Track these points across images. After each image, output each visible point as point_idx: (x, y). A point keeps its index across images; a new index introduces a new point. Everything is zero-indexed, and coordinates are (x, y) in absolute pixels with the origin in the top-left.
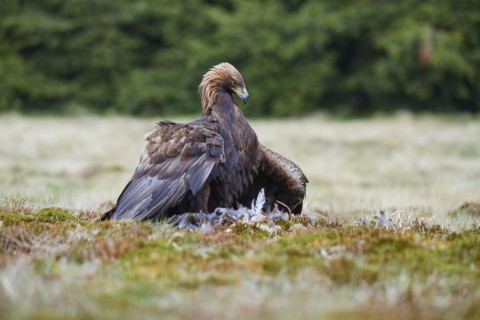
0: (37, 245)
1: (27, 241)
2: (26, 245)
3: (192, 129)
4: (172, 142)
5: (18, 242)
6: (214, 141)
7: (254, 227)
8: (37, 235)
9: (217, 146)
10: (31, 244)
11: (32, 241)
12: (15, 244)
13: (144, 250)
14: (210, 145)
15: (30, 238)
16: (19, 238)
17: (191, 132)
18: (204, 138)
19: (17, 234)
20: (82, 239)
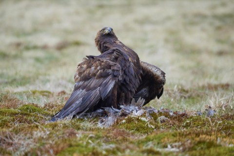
0: (16, 141)
1: (11, 138)
2: (11, 141)
3: (103, 62)
4: (93, 68)
5: (6, 139)
6: (115, 68)
7: (138, 119)
8: (16, 134)
9: (117, 70)
10: (13, 140)
11: (14, 139)
12: (5, 140)
13: (71, 149)
14: (113, 70)
15: (12, 137)
16: (7, 137)
17: (103, 64)
18: (109, 67)
19: (5, 135)
20: (40, 136)
